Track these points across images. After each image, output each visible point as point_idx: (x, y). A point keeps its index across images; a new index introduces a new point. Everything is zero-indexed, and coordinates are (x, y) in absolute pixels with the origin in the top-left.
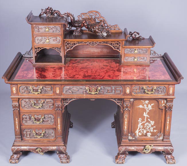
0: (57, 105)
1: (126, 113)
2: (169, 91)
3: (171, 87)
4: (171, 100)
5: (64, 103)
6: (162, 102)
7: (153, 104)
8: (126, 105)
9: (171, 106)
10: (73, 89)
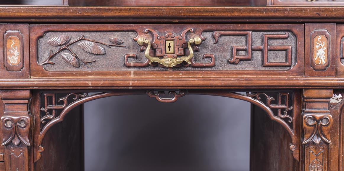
0: (12, 120)
1: (313, 159)
5: (43, 114)
8: (314, 118)
10: (82, 48)
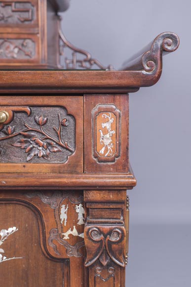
2: (95, 136)
3: (104, 115)
4: (111, 197)
6: (64, 216)
7: (14, 228)
9: (114, 239)
